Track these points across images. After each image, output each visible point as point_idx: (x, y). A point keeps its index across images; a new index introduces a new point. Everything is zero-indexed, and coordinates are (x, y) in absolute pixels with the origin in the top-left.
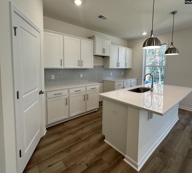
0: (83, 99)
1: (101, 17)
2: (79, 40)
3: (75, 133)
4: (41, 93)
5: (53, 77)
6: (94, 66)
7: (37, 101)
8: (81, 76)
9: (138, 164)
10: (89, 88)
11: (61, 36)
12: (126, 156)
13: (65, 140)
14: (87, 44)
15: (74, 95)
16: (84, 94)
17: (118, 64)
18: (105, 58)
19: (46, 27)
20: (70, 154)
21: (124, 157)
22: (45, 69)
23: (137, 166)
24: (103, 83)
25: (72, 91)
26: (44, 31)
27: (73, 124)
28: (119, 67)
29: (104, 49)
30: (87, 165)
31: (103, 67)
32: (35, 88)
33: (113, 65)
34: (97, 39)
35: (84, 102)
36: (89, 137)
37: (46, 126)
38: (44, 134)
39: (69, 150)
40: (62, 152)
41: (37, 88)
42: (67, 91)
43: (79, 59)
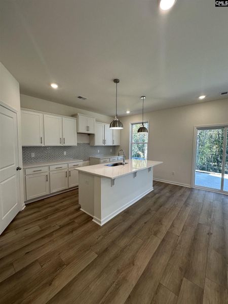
0: (65, 175)
1: (80, 97)
2: (60, 118)
3: (54, 206)
4: (18, 169)
5: (33, 155)
6: (78, 144)
7: (14, 177)
8: (65, 153)
9: (102, 221)
10: (71, 165)
11: (41, 115)
12: (94, 217)
13: (44, 212)
14: (69, 122)
15: (55, 172)
16: (66, 170)
17: (104, 141)
18: (91, 136)
19: (23, 106)
20: (46, 220)
21: (93, 218)
22: (23, 147)
23: (100, 222)
24: (89, 160)
25: (52, 168)
26: (21, 109)
27: (54, 199)
28: (106, 145)
29: (88, 127)
30: (60, 226)
31: (89, 144)
32: (12, 165)
33: (98, 142)
34: (80, 117)
35: (67, 178)
36: (67, 208)
37: (25, 202)
38: (23, 209)
39: (46, 218)
40: (39, 220)
41: (14, 164)
42: (47, 168)
43: (61, 137)
